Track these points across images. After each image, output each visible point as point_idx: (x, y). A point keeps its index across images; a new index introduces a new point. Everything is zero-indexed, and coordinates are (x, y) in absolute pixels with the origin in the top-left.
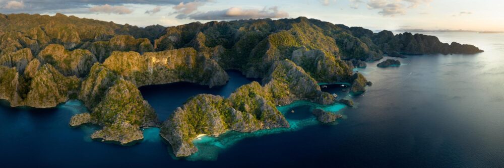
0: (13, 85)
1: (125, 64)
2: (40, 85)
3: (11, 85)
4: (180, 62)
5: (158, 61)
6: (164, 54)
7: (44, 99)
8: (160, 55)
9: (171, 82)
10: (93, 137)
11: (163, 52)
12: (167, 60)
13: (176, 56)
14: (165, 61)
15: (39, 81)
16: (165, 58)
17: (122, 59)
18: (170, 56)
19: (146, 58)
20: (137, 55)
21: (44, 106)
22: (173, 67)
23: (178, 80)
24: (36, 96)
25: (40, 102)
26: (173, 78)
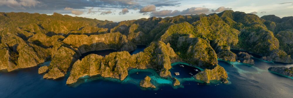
0: (6, 57)
1: (77, 41)
2: (23, 54)
3: (4, 58)
4: (111, 40)
5: (99, 39)
6: (103, 36)
7: (28, 62)
8: (100, 36)
9: (104, 49)
10: (44, 78)
11: (102, 35)
12: (104, 39)
13: (109, 37)
14: (103, 39)
15: (22, 51)
16: (103, 37)
17: (75, 38)
18: (106, 37)
19: (92, 38)
20: (85, 36)
21: (30, 66)
22: (108, 42)
23: (109, 49)
24: (22, 61)
25: (26, 64)
26: (107, 47)
